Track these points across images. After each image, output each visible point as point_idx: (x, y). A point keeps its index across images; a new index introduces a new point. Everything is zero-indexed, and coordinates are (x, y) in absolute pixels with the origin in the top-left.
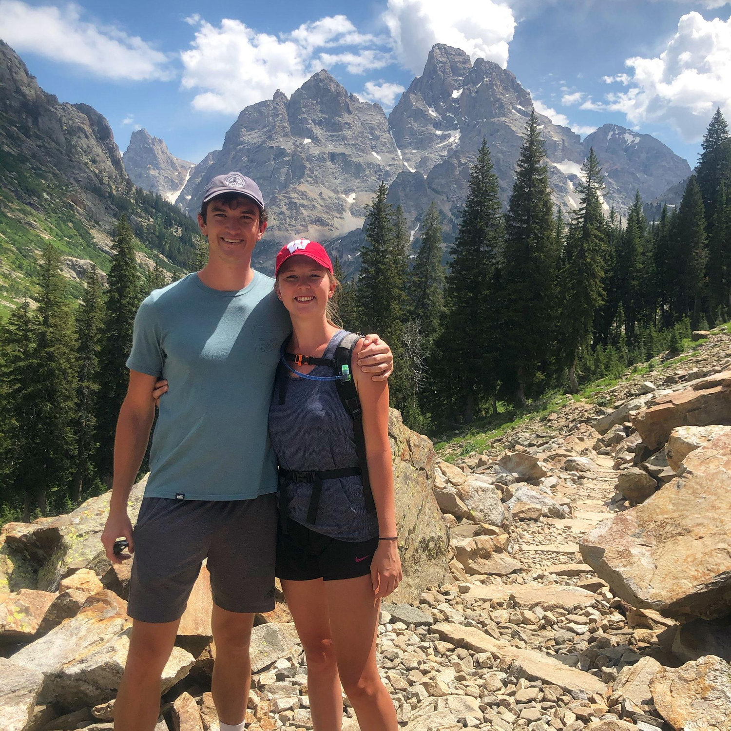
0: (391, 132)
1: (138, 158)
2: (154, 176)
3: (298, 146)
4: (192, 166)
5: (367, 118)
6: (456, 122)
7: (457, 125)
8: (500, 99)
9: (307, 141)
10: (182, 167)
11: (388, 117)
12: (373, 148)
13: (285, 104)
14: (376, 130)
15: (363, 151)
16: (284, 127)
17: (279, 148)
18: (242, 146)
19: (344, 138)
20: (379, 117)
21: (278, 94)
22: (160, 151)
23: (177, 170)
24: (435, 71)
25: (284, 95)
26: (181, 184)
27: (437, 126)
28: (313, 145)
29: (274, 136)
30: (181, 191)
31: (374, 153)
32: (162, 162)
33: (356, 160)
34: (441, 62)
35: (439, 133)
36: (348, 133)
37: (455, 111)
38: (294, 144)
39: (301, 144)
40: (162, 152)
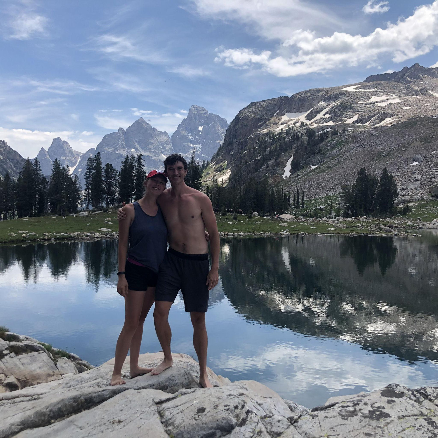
0: (172, 144)
1: (56, 151)
2: (63, 159)
3: (128, 153)
4: (81, 154)
5: (161, 138)
6: (200, 141)
7: (200, 142)
8: (218, 133)
9: (133, 150)
10: (77, 155)
11: (170, 137)
12: (163, 152)
13: (123, 133)
14: (164, 144)
15: (158, 154)
16: (123, 144)
17: (120, 153)
18: (104, 152)
19: (149, 149)
20: (166, 138)
21: (121, 129)
22: (66, 147)
23: (74, 156)
24: (191, 118)
25: (123, 129)
26: (76, 163)
27: (191, 142)
28: (135, 152)
29: (118, 148)
30: (76, 166)
31: (163, 155)
32: (67, 153)
33: (154, 158)
34: (194, 114)
35: (192, 145)
36: (151, 146)
37: (200, 136)
38: (127, 151)
39: (130, 151)
40: (67, 148)
